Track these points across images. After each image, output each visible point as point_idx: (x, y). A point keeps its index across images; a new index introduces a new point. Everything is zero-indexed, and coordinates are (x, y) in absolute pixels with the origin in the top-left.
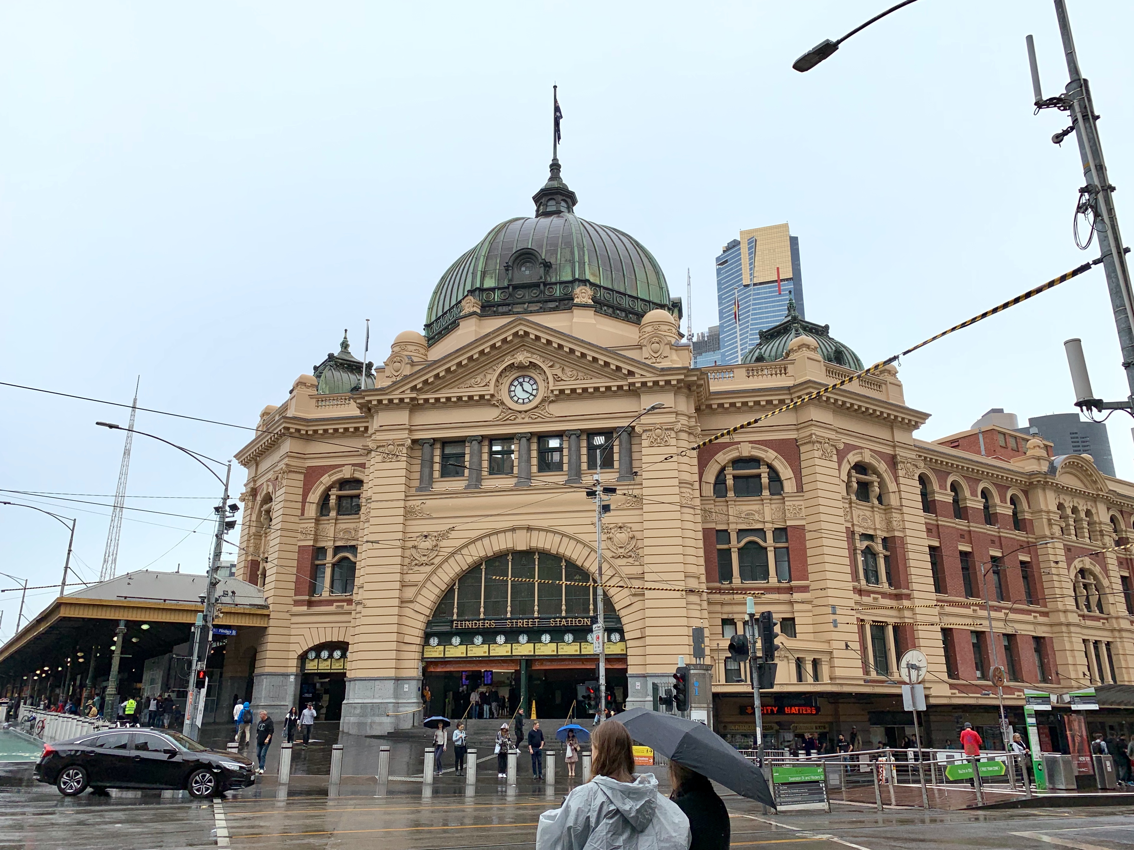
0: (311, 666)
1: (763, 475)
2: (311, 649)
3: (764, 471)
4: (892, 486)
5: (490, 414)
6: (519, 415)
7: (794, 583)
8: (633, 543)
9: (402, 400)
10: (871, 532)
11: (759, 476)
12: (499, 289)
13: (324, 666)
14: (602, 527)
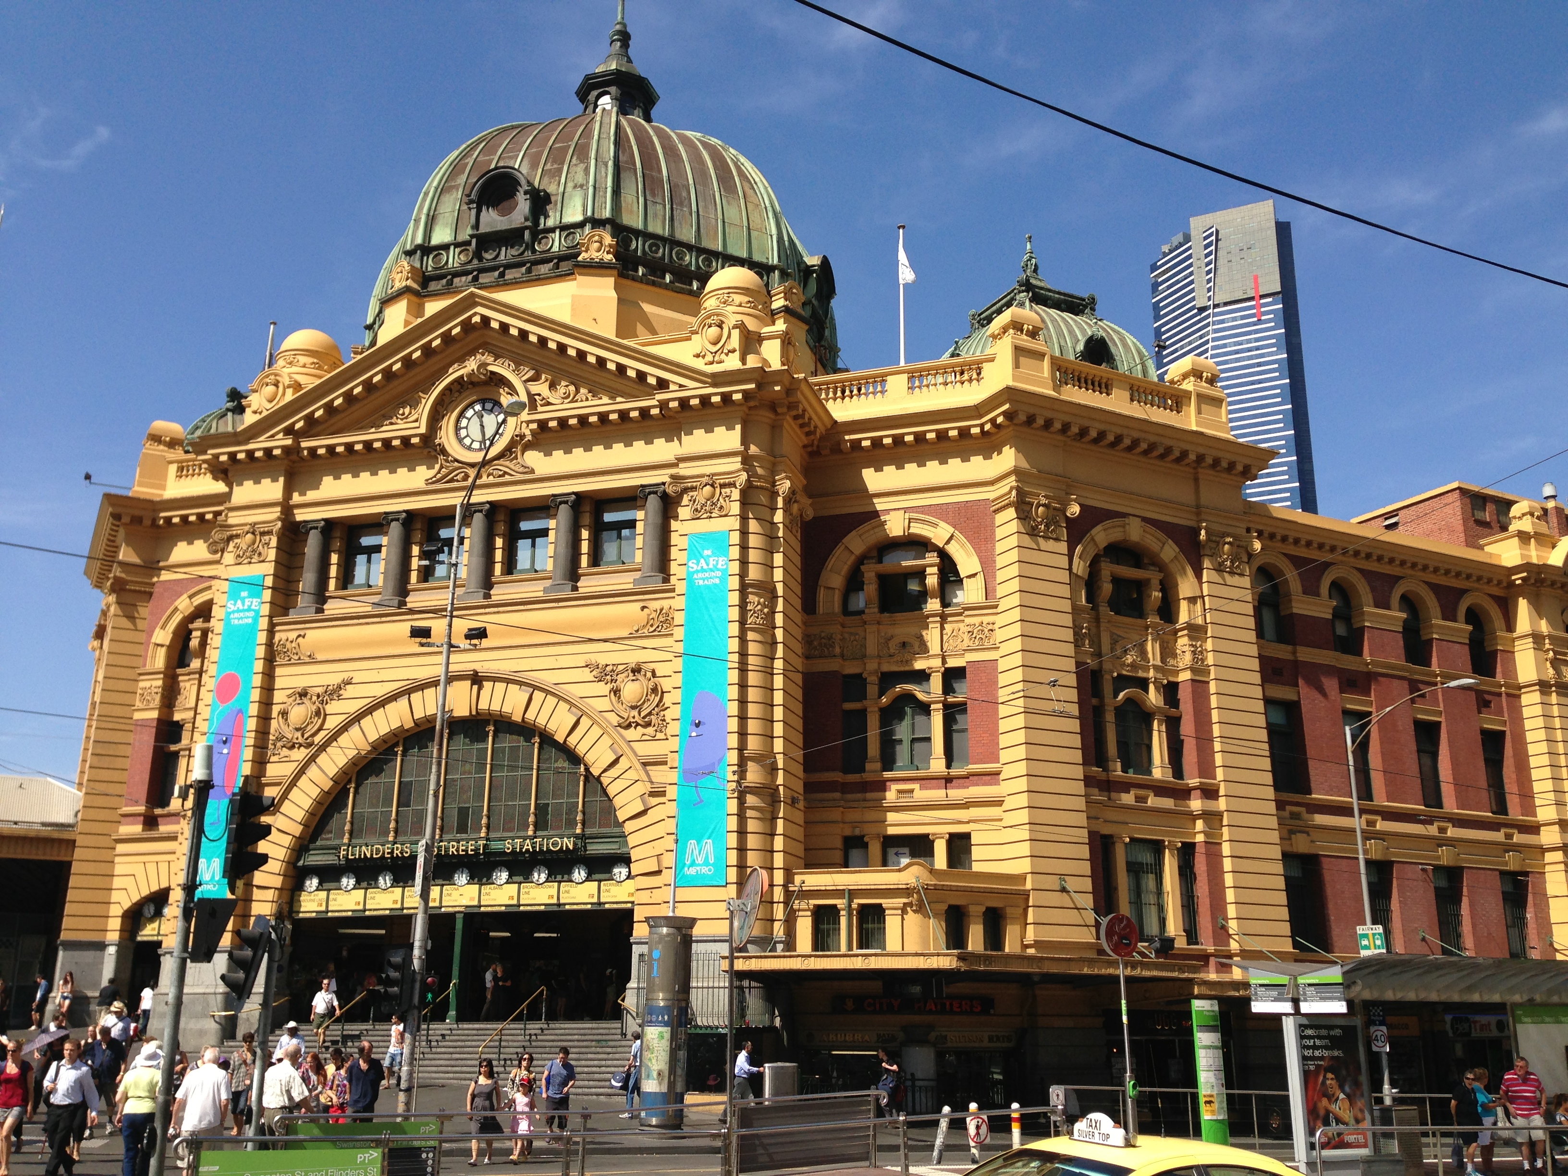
0: (149, 930)
1: (929, 570)
2: (145, 900)
3: (930, 563)
4: (1187, 587)
6: (471, 471)
7: (974, 767)
9: (268, 451)
11: (920, 574)
12: (457, 245)
14: (605, 674)
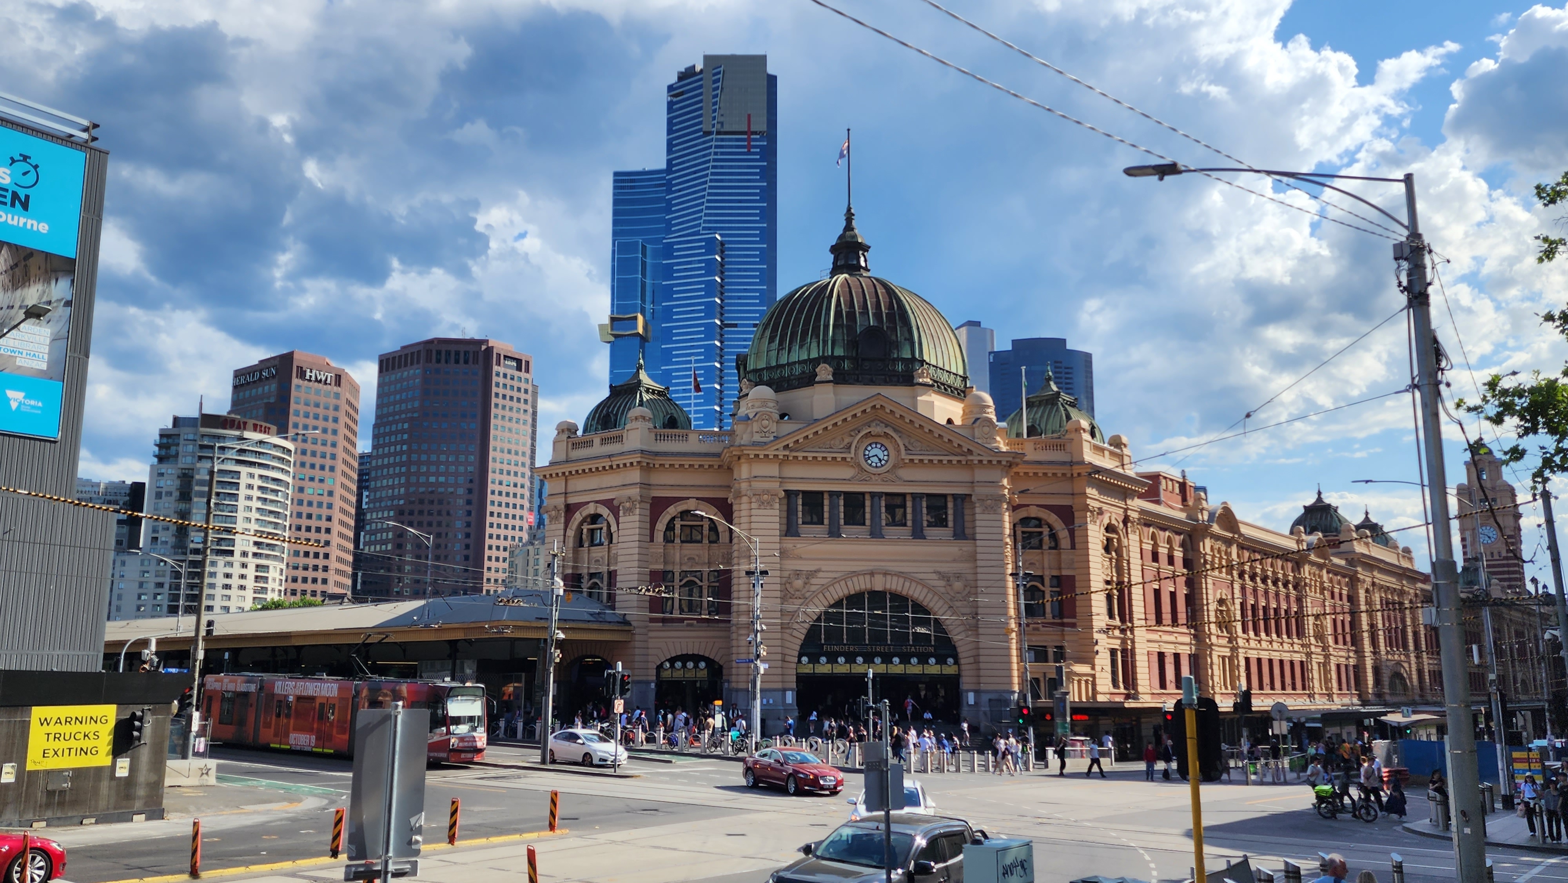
0: (666, 674)
1: (1044, 533)
2: (667, 660)
3: (1046, 531)
4: (1125, 542)
5: (847, 473)
6: (873, 476)
7: (1066, 620)
8: (968, 589)
9: (776, 456)
10: (1109, 579)
11: (1041, 533)
12: (848, 358)
13: (678, 675)
14: (942, 576)
